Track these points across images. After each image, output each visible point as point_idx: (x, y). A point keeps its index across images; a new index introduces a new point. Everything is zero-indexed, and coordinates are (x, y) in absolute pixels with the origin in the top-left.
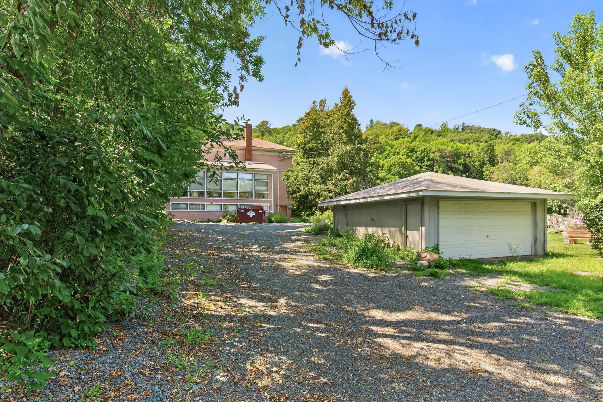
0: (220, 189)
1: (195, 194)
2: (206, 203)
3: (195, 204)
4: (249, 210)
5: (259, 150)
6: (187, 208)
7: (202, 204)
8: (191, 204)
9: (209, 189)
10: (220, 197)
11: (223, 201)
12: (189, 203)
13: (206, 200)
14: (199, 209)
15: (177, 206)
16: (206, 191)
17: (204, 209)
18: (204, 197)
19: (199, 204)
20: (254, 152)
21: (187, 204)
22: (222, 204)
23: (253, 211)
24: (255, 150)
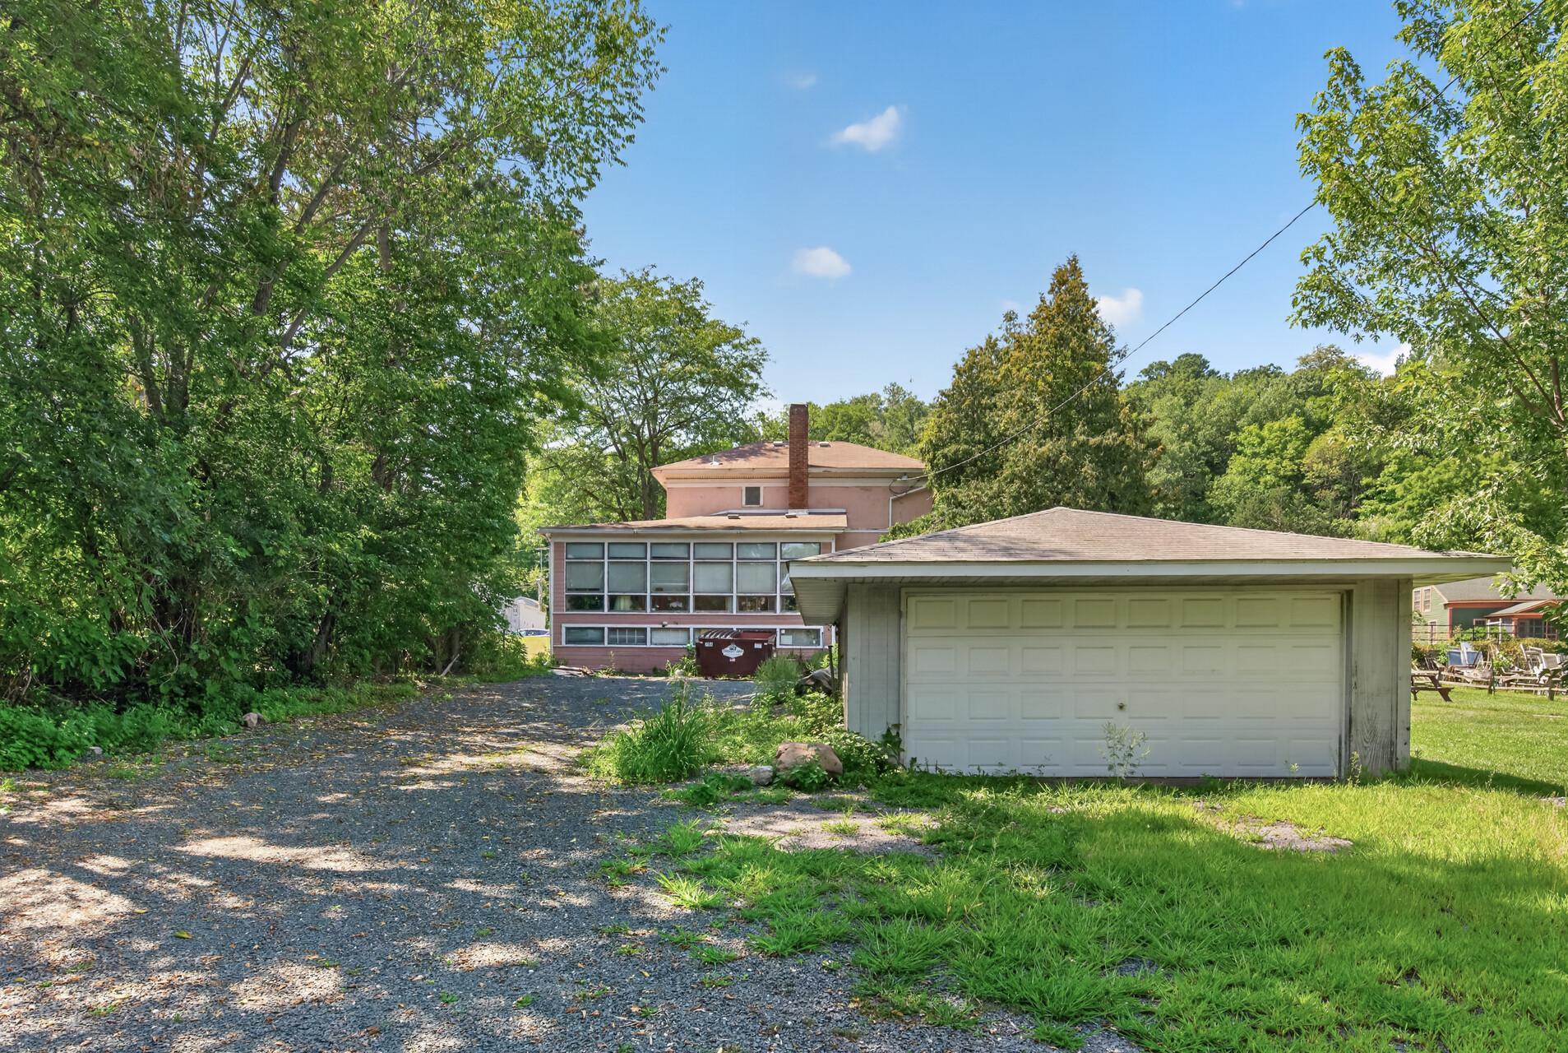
0: (686, 589)
1: (624, 604)
2: (648, 627)
3: (622, 630)
4: (727, 643)
5: (828, 474)
6: (602, 641)
7: (638, 629)
8: (611, 630)
9: (660, 589)
10: (686, 608)
11: (692, 620)
12: (606, 626)
13: (648, 619)
14: (631, 641)
15: (579, 635)
16: (648, 594)
17: (645, 642)
18: (644, 608)
19: (632, 630)
20: (812, 483)
21: (603, 629)
22: (691, 627)
23: (740, 644)
24: (817, 476)
